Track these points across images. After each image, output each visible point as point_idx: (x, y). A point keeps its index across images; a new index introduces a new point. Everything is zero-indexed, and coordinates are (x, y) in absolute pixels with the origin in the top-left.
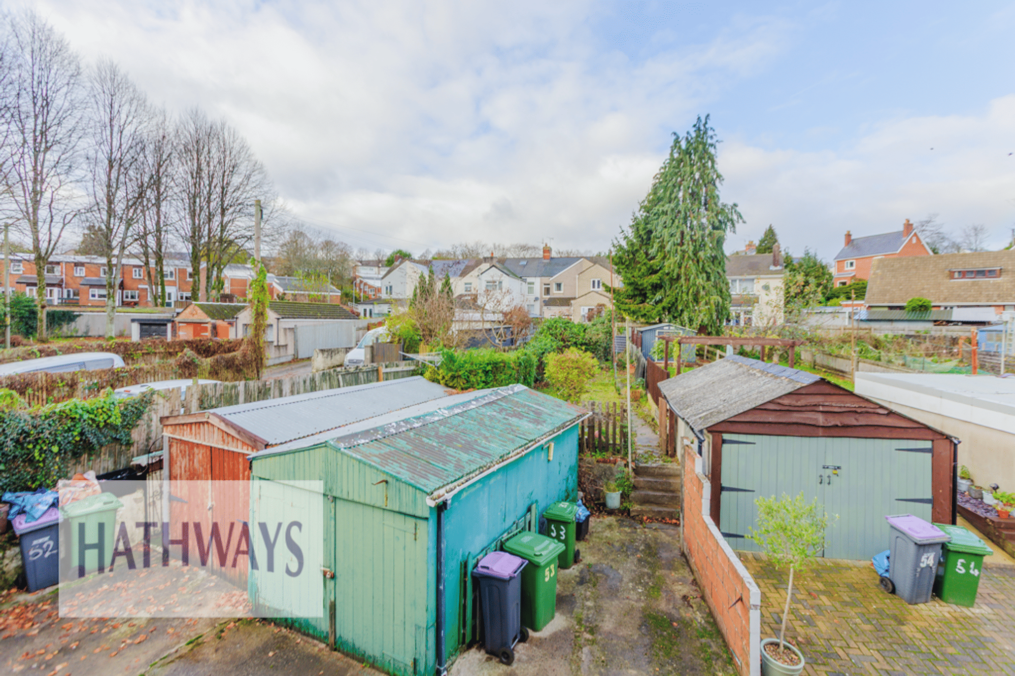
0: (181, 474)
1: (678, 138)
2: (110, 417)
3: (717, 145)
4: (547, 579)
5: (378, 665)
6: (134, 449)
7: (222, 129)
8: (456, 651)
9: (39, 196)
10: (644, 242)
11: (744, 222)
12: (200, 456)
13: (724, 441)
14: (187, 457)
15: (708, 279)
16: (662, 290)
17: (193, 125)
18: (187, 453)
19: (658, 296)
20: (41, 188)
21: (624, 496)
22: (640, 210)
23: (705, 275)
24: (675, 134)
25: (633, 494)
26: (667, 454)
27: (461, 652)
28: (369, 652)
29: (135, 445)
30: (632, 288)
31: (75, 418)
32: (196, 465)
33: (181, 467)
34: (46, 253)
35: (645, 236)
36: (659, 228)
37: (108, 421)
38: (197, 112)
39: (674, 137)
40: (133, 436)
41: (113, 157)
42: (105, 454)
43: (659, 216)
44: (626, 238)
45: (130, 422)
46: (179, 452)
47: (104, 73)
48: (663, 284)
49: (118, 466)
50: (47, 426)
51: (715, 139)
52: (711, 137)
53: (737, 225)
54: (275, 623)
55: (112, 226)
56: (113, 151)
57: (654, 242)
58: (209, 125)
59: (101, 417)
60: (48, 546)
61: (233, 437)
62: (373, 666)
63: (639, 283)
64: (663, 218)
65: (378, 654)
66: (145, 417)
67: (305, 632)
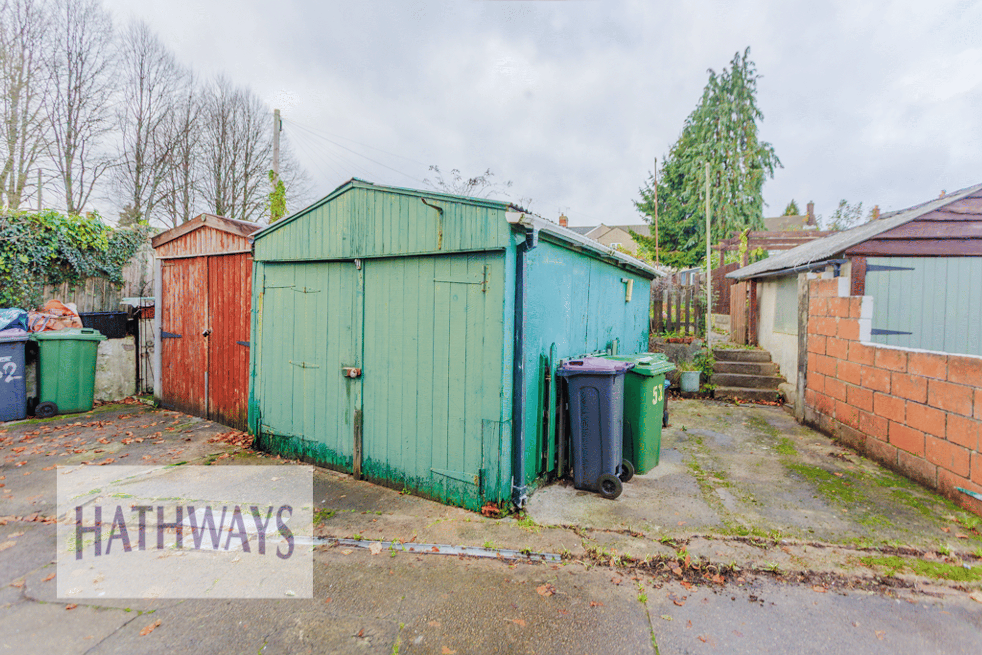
0: (174, 304)
1: (714, 74)
2: (94, 239)
3: (757, 80)
4: (655, 402)
5: (425, 489)
6: (125, 290)
7: (247, 97)
8: (533, 482)
9: (73, 149)
10: (675, 187)
11: (782, 167)
12: (196, 274)
13: (869, 268)
14: (182, 280)
15: (747, 222)
16: (696, 235)
17: (219, 90)
18: (181, 275)
19: (691, 242)
20: (75, 142)
21: (704, 379)
22: (670, 155)
23: (743, 218)
24: (710, 70)
25: (715, 376)
26: (747, 342)
27: (539, 486)
28: (411, 473)
29: (127, 287)
30: (662, 234)
31: (51, 229)
32: (191, 287)
33: (174, 295)
34: (78, 206)
35: (677, 181)
36: (693, 170)
37: (92, 244)
38: (223, 77)
39: (709, 74)
40: (124, 274)
41: (143, 116)
42: (90, 289)
43: (692, 158)
44: (655, 184)
45: (121, 256)
46: (172, 276)
47: (135, 33)
48: (696, 229)
49: (106, 307)
50: (16, 231)
51: (755, 74)
52: (751, 73)
53: (775, 170)
54: (281, 456)
55: (140, 182)
56: (143, 109)
57: (686, 185)
58: (234, 90)
59: (84, 237)
60: (10, 368)
61: (234, 235)
62: (416, 493)
63: (670, 228)
64: (698, 159)
65: (423, 474)
66: (139, 255)
67: (320, 462)
